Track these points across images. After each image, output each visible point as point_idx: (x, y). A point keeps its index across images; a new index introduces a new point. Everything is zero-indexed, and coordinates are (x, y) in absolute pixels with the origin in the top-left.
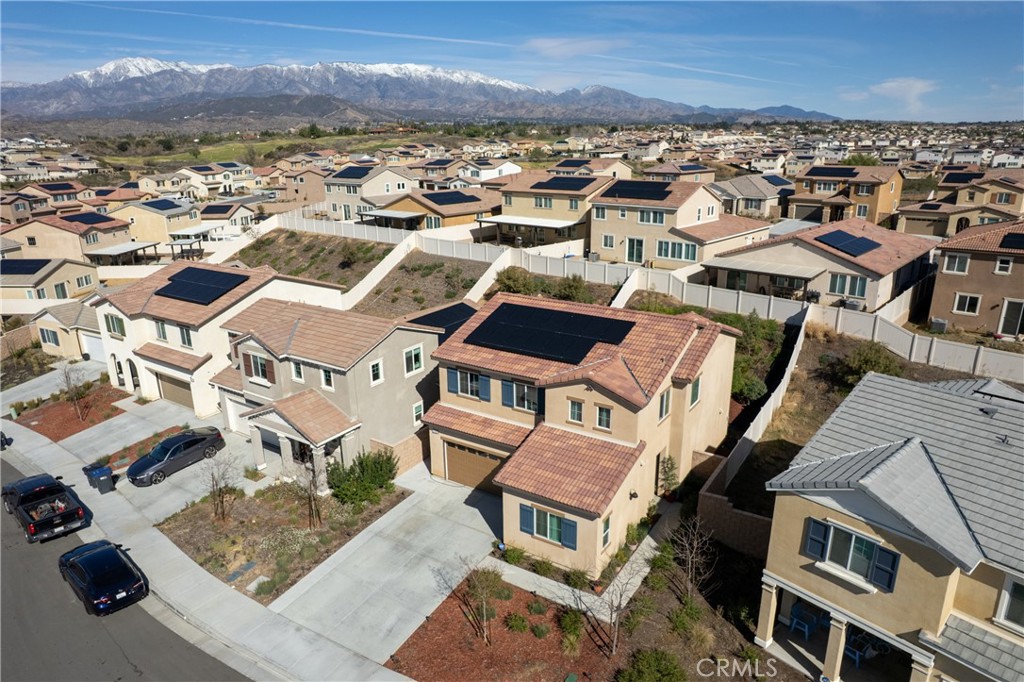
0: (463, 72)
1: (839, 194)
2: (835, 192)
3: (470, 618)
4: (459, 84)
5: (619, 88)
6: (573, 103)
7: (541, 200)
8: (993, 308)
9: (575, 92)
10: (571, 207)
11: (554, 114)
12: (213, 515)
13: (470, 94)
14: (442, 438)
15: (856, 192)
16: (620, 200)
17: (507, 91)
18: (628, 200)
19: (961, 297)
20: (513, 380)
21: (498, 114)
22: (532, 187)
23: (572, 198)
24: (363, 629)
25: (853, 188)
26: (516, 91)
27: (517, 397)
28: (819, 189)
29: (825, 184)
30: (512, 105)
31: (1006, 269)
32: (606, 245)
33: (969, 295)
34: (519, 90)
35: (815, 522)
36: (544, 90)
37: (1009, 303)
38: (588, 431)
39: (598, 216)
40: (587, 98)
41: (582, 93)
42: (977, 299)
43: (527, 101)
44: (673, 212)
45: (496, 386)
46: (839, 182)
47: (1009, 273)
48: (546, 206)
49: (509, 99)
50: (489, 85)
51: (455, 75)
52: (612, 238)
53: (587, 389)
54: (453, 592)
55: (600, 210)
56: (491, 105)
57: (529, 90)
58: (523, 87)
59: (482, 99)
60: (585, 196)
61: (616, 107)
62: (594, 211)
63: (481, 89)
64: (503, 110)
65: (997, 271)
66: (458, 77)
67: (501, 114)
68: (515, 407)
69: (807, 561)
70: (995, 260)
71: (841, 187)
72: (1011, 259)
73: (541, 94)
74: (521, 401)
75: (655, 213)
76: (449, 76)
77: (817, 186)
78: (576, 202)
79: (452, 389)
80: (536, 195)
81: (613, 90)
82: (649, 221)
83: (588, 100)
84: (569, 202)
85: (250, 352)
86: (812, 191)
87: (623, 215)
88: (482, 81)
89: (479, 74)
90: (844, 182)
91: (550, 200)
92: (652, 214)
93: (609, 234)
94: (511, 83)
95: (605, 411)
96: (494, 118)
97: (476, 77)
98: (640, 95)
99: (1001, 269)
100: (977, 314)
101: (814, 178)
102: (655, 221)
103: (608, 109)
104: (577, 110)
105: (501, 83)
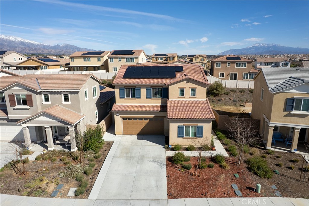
0: (14, 37)
1: (164, 60)
2: (163, 60)
3: (183, 171)
4: (13, 41)
5: (73, 45)
6: (58, 49)
7: (86, 59)
8: (227, 76)
9: (58, 45)
10: (98, 60)
11: (52, 52)
12: (15, 174)
13: (18, 45)
14: (121, 117)
15: (169, 60)
16: (118, 56)
17: (33, 44)
18: (121, 55)
19: (220, 74)
20: (151, 87)
21: (30, 52)
22: (81, 55)
23: (98, 57)
24: (145, 190)
25: (168, 59)
26: (36, 44)
27: (153, 94)
28: (159, 60)
29: (160, 58)
30: (35, 49)
31: (229, 65)
32: (114, 71)
33: (222, 73)
34: (38, 44)
35: (289, 99)
36: (47, 45)
37: (231, 74)
38: (187, 99)
39: (111, 61)
40: (63, 47)
41: (61, 46)
42: (224, 74)
43: (42, 48)
44: (137, 58)
45: (143, 91)
46: (164, 57)
47: (230, 66)
48: (88, 61)
49: (34, 47)
50: (25, 42)
51: (10, 38)
52: (116, 68)
53: (186, 83)
54: (167, 165)
55: (111, 59)
56: (27, 49)
57: (41, 44)
58: (39, 43)
59: (23, 47)
60: (103, 56)
61: (72, 50)
62: (109, 60)
63: (22, 43)
64: (32, 51)
65: (227, 66)
66: (12, 38)
67: (32, 52)
68: (152, 98)
69: (286, 113)
70: (227, 63)
71: (164, 59)
72: (230, 62)
73: (46, 46)
74: (155, 95)
75: (131, 59)
76: (8, 38)
77: (158, 59)
78: (100, 59)
79: (122, 97)
80: (84, 58)
81: (71, 45)
82: (129, 61)
83: (63, 48)
84: (97, 59)
85: (14, 93)
86: (157, 60)
87: (120, 60)
88: (22, 41)
89: (21, 38)
90: (165, 57)
91: (90, 59)
92: (130, 59)
93: (115, 67)
94: (34, 42)
95: (193, 90)
96: (29, 53)
97: (20, 39)
98: (80, 47)
99: (228, 65)
100: (224, 77)
101: (157, 57)
102: (131, 61)
103: (70, 51)
104: (60, 51)
105: (30, 42)
